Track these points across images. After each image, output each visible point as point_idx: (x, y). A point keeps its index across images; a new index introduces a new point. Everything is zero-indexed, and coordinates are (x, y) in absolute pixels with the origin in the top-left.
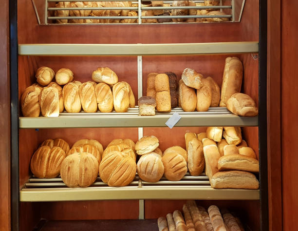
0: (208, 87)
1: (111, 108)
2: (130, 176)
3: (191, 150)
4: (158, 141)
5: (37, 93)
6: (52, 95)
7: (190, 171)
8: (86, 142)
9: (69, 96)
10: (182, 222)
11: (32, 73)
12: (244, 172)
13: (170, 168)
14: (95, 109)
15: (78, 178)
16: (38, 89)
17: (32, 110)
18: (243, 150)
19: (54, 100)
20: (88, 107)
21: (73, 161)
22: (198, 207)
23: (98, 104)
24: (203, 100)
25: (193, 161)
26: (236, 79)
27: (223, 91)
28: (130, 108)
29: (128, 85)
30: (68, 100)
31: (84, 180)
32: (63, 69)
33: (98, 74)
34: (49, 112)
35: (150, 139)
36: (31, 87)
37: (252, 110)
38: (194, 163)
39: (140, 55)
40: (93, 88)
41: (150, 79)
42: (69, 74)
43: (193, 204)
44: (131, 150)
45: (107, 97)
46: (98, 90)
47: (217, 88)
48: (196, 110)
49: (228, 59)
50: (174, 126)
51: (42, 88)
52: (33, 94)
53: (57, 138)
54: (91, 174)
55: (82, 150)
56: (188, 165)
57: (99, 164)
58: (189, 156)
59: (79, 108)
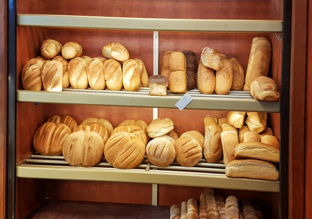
0: (229, 69)
1: (120, 86)
2: (137, 158)
3: (209, 136)
4: (173, 124)
5: (39, 66)
6: (54, 69)
7: (206, 157)
8: (96, 120)
9: (74, 72)
10: (193, 211)
11: (37, 45)
12: (263, 162)
13: (182, 153)
14: (103, 86)
15: (80, 157)
16: (40, 62)
17: (32, 83)
18: (266, 139)
19: (56, 75)
20: (95, 84)
21: (77, 139)
22: (215, 197)
23: (106, 81)
24: (223, 83)
25: (210, 147)
26: (262, 61)
27: (248, 74)
28: (143, 87)
29: (141, 63)
30: (73, 75)
31: (87, 159)
32: (70, 43)
33: (107, 49)
34: (51, 86)
35: (163, 121)
36: (33, 60)
37: (271, 95)
38: (210, 149)
39: (156, 30)
40: (101, 64)
41: (166, 57)
42: (76, 48)
43: (211, 193)
44: (141, 132)
45: (115, 74)
46: (107, 66)
47: (241, 70)
48: (214, 93)
49: (255, 39)
50: (185, 108)
51: (45, 61)
52: (35, 66)
53: (63, 115)
54: (95, 154)
55: (88, 128)
56: (204, 151)
57: (105, 144)
58: (205, 142)
59: (85, 85)
